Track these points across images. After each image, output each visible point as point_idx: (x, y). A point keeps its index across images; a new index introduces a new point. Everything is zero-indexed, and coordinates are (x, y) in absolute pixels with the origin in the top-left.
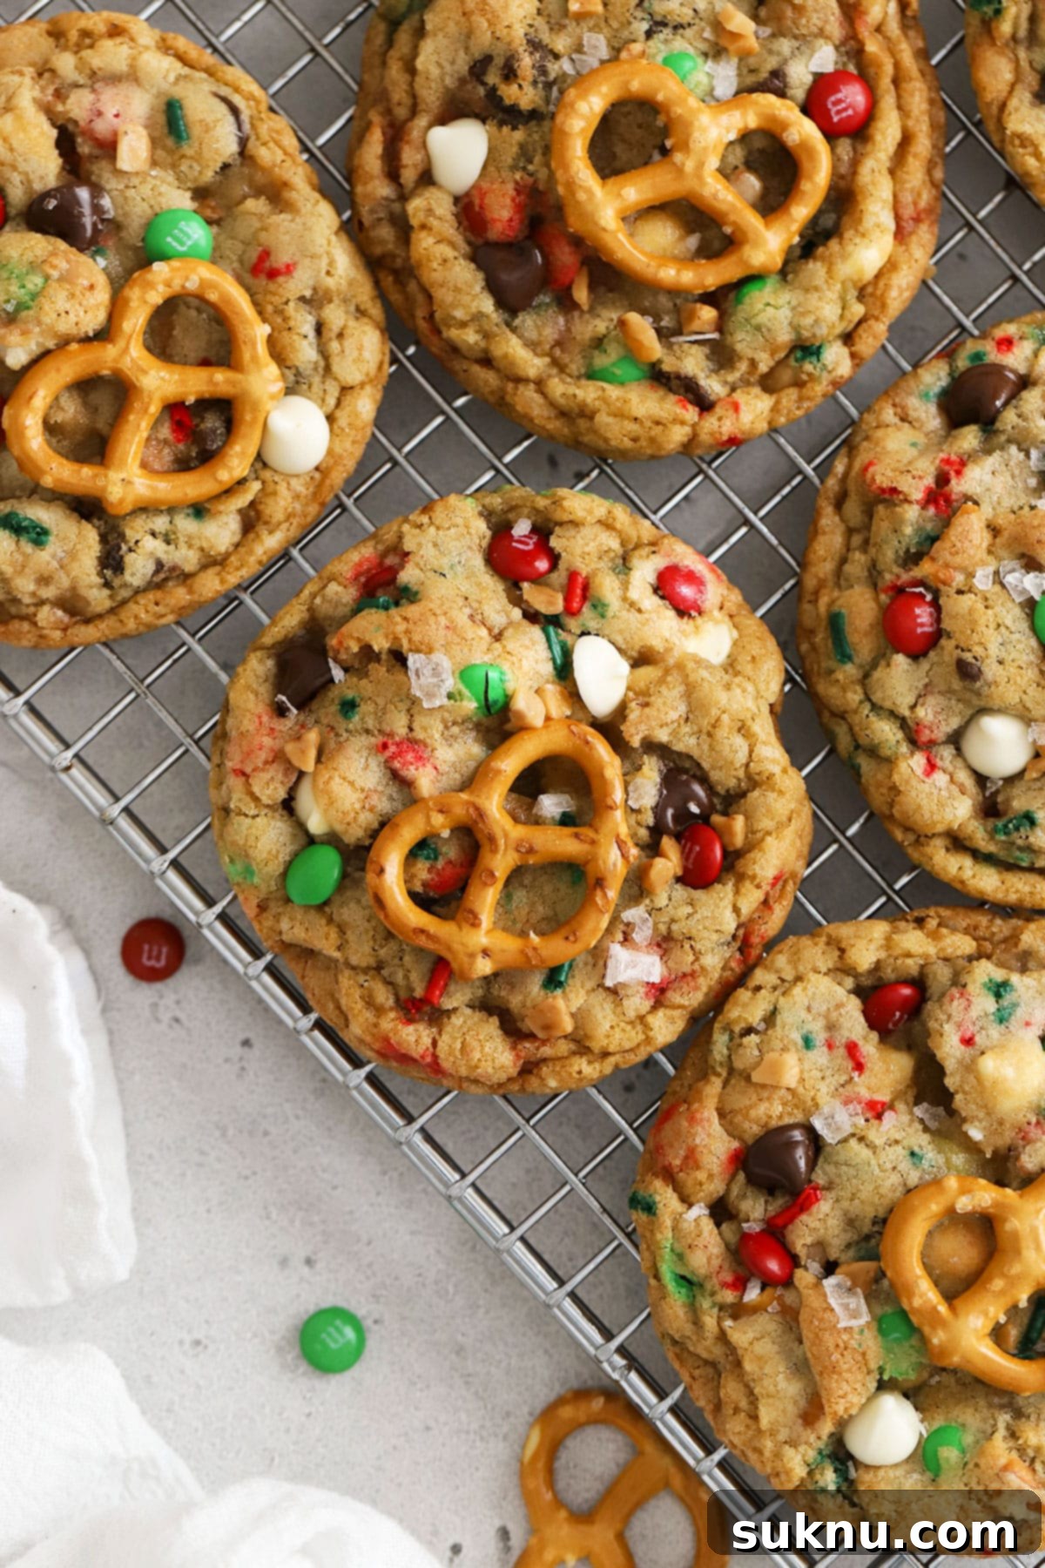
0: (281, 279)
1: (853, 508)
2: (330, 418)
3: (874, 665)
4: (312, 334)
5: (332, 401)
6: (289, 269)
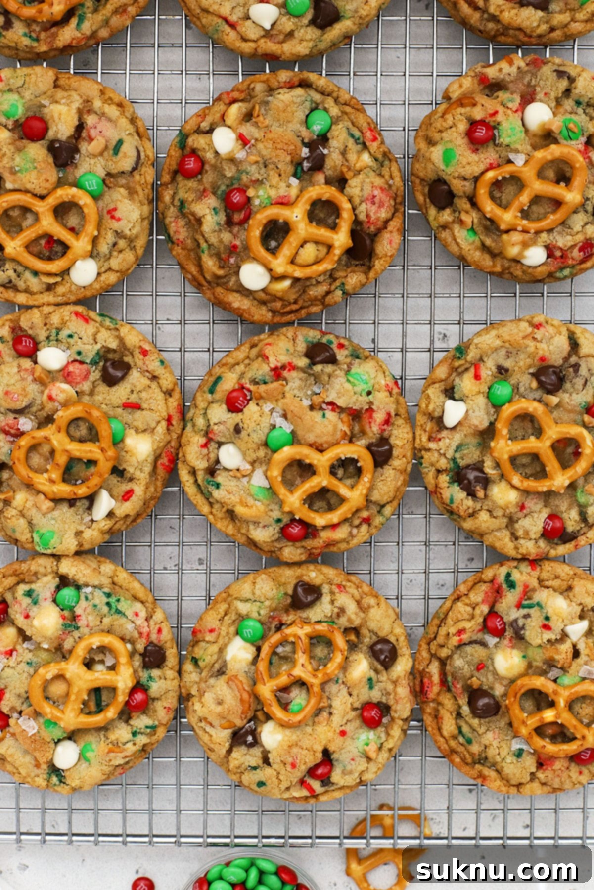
0: (114, 221)
1: (254, 351)
2: (99, 274)
3: (217, 401)
4: (111, 245)
5: (103, 270)
6: (119, 219)
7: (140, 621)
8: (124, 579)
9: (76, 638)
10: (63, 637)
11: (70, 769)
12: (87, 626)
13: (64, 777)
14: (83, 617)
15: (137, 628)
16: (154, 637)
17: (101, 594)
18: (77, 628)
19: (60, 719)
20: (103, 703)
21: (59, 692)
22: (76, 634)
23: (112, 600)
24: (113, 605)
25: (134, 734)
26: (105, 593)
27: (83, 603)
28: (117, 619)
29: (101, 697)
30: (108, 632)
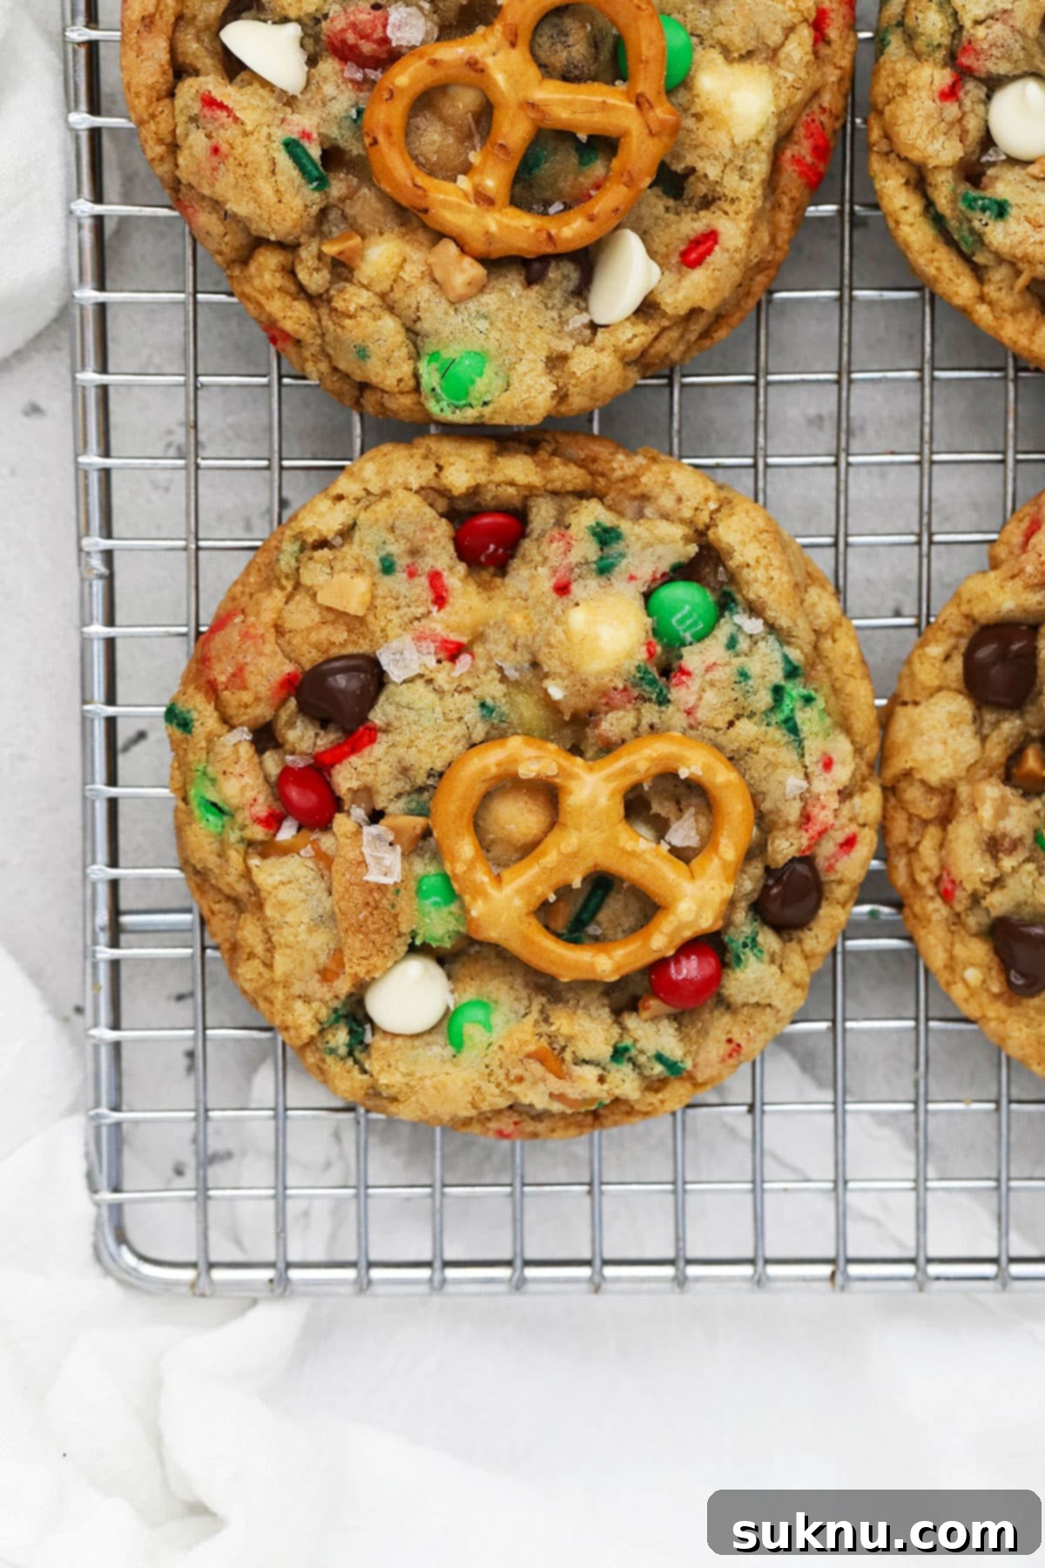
7: (825, 786)
8: (847, 657)
9: (645, 722)
10: (618, 697)
11: (395, 1036)
12: (689, 713)
13: (366, 1048)
14: (695, 684)
15: (805, 798)
16: (827, 848)
17: (777, 656)
18: (663, 701)
19: (479, 892)
20: (592, 929)
21: (512, 827)
22: (650, 713)
23: (795, 690)
24: (788, 704)
25: (619, 1054)
26: (786, 659)
27: (714, 648)
28: (776, 744)
29: (598, 907)
30: (731, 759)
